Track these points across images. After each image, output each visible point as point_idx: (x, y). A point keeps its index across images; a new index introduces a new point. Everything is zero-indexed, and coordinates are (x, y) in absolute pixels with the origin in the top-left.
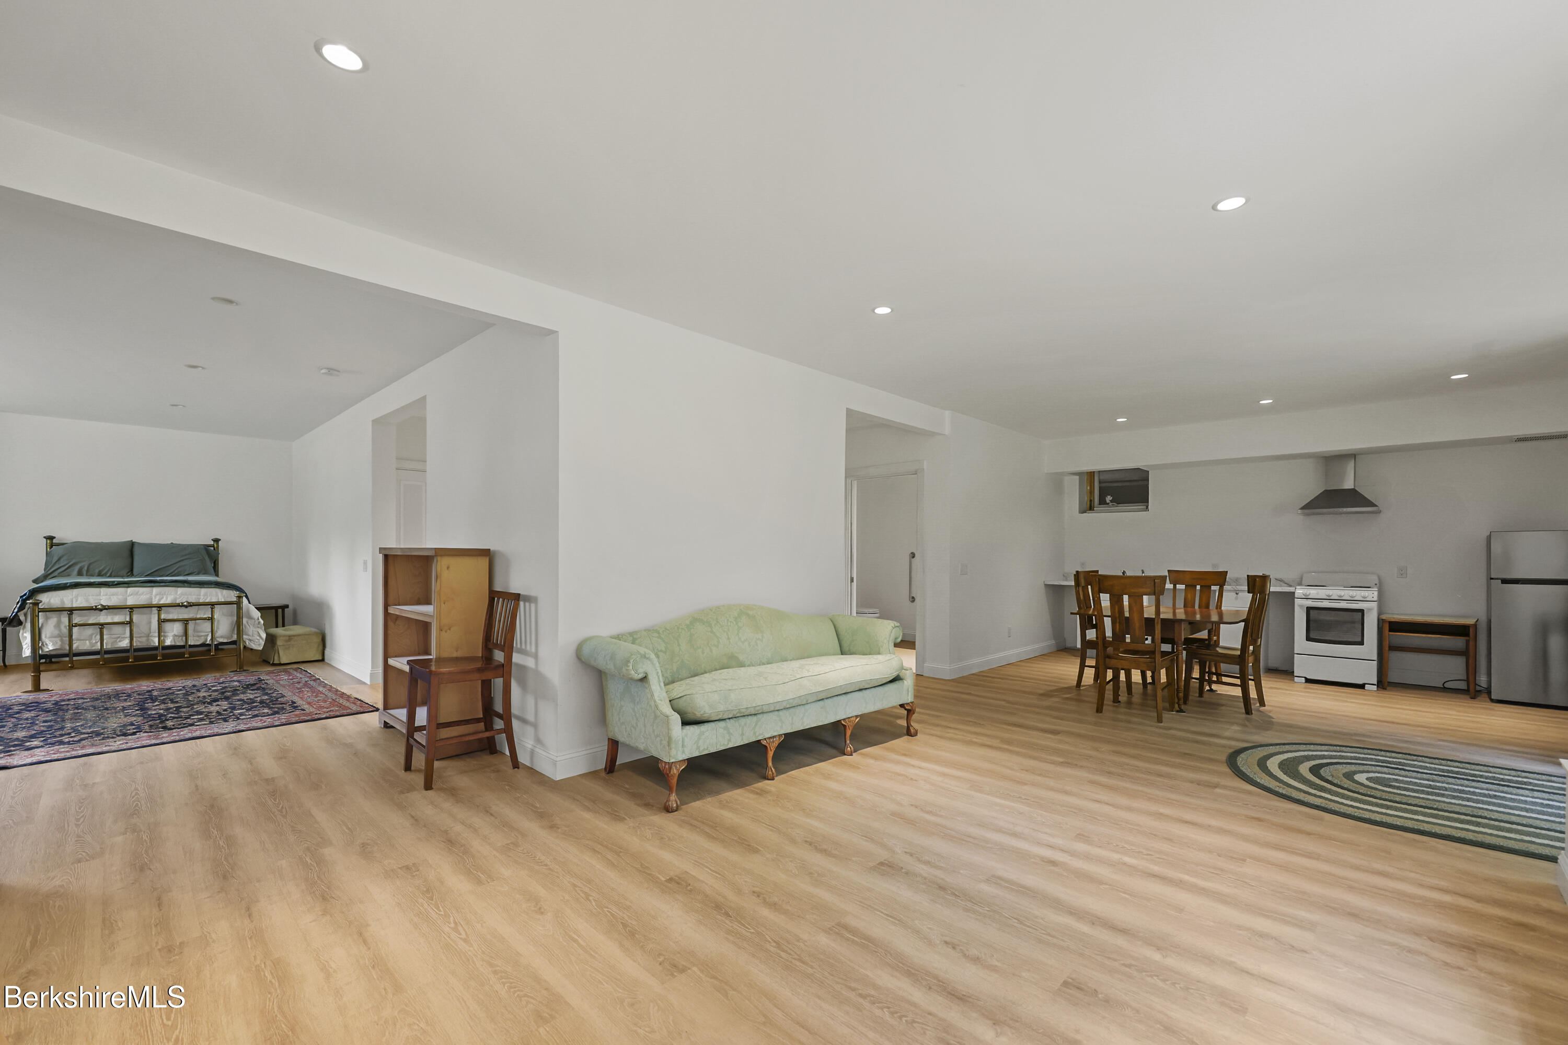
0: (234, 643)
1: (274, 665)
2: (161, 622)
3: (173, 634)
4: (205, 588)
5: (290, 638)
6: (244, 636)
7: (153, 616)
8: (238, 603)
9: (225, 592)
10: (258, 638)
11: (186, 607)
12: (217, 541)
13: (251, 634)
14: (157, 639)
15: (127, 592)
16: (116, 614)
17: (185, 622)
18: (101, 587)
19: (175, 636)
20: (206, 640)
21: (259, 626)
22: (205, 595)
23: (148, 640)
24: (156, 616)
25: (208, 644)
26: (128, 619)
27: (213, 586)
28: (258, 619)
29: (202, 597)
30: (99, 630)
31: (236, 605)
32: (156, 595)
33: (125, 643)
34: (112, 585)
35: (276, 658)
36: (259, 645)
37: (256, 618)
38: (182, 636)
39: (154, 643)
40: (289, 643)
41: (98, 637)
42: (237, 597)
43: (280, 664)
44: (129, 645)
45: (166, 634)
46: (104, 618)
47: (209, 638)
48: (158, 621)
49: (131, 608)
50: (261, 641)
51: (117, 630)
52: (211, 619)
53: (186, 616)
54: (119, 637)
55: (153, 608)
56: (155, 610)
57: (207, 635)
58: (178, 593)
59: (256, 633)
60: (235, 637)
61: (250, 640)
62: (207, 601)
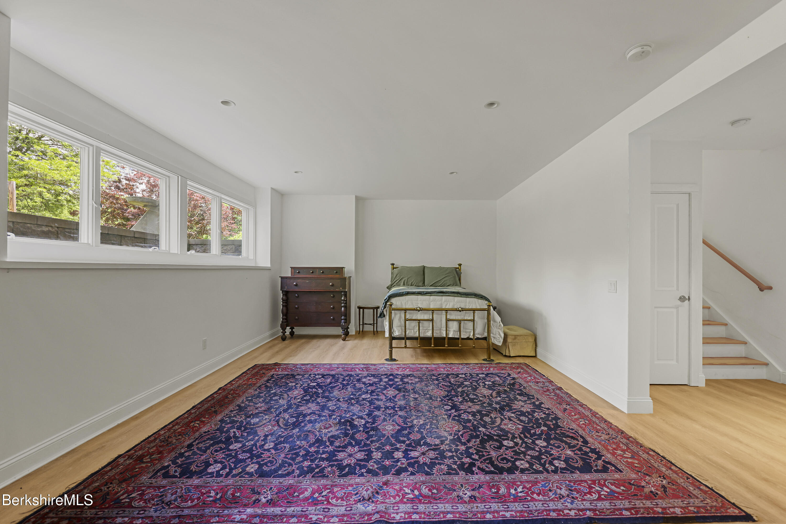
0: (485, 339)
1: (506, 356)
2: (447, 320)
3: (453, 329)
4: (469, 298)
5: (516, 337)
6: (491, 335)
7: (442, 316)
8: (488, 310)
9: (480, 301)
10: (499, 336)
11: (460, 311)
12: (460, 265)
13: (495, 333)
14: (445, 332)
15: (430, 299)
16: (425, 314)
17: (460, 321)
18: (418, 295)
19: (454, 331)
20: (470, 336)
21: (500, 327)
22: (469, 303)
23: (440, 332)
24: (445, 316)
25: (471, 338)
26: (431, 318)
27: (473, 297)
28: (500, 323)
29: (468, 304)
30: (418, 323)
31: (486, 312)
32: (445, 301)
33: (429, 334)
34: (424, 294)
35: (507, 351)
36: (500, 342)
37: (499, 322)
38: (458, 332)
39: (443, 334)
40: (515, 341)
41: (417, 328)
42: (488, 305)
43: (510, 357)
44: (431, 335)
45: (450, 329)
46: (420, 316)
47: (472, 334)
48: (446, 320)
49: (433, 310)
50: (501, 339)
51: (426, 323)
52: (473, 321)
53: (459, 318)
54: (427, 329)
55: (443, 311)
56: (444, 312)
57: (470, 332)
58: (455, 301)
59: (498, 333)
60: (486, 335)
61: (494, 338)
62: (470, 307)
